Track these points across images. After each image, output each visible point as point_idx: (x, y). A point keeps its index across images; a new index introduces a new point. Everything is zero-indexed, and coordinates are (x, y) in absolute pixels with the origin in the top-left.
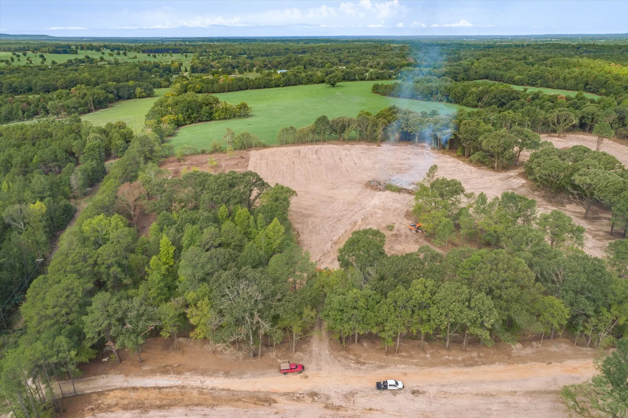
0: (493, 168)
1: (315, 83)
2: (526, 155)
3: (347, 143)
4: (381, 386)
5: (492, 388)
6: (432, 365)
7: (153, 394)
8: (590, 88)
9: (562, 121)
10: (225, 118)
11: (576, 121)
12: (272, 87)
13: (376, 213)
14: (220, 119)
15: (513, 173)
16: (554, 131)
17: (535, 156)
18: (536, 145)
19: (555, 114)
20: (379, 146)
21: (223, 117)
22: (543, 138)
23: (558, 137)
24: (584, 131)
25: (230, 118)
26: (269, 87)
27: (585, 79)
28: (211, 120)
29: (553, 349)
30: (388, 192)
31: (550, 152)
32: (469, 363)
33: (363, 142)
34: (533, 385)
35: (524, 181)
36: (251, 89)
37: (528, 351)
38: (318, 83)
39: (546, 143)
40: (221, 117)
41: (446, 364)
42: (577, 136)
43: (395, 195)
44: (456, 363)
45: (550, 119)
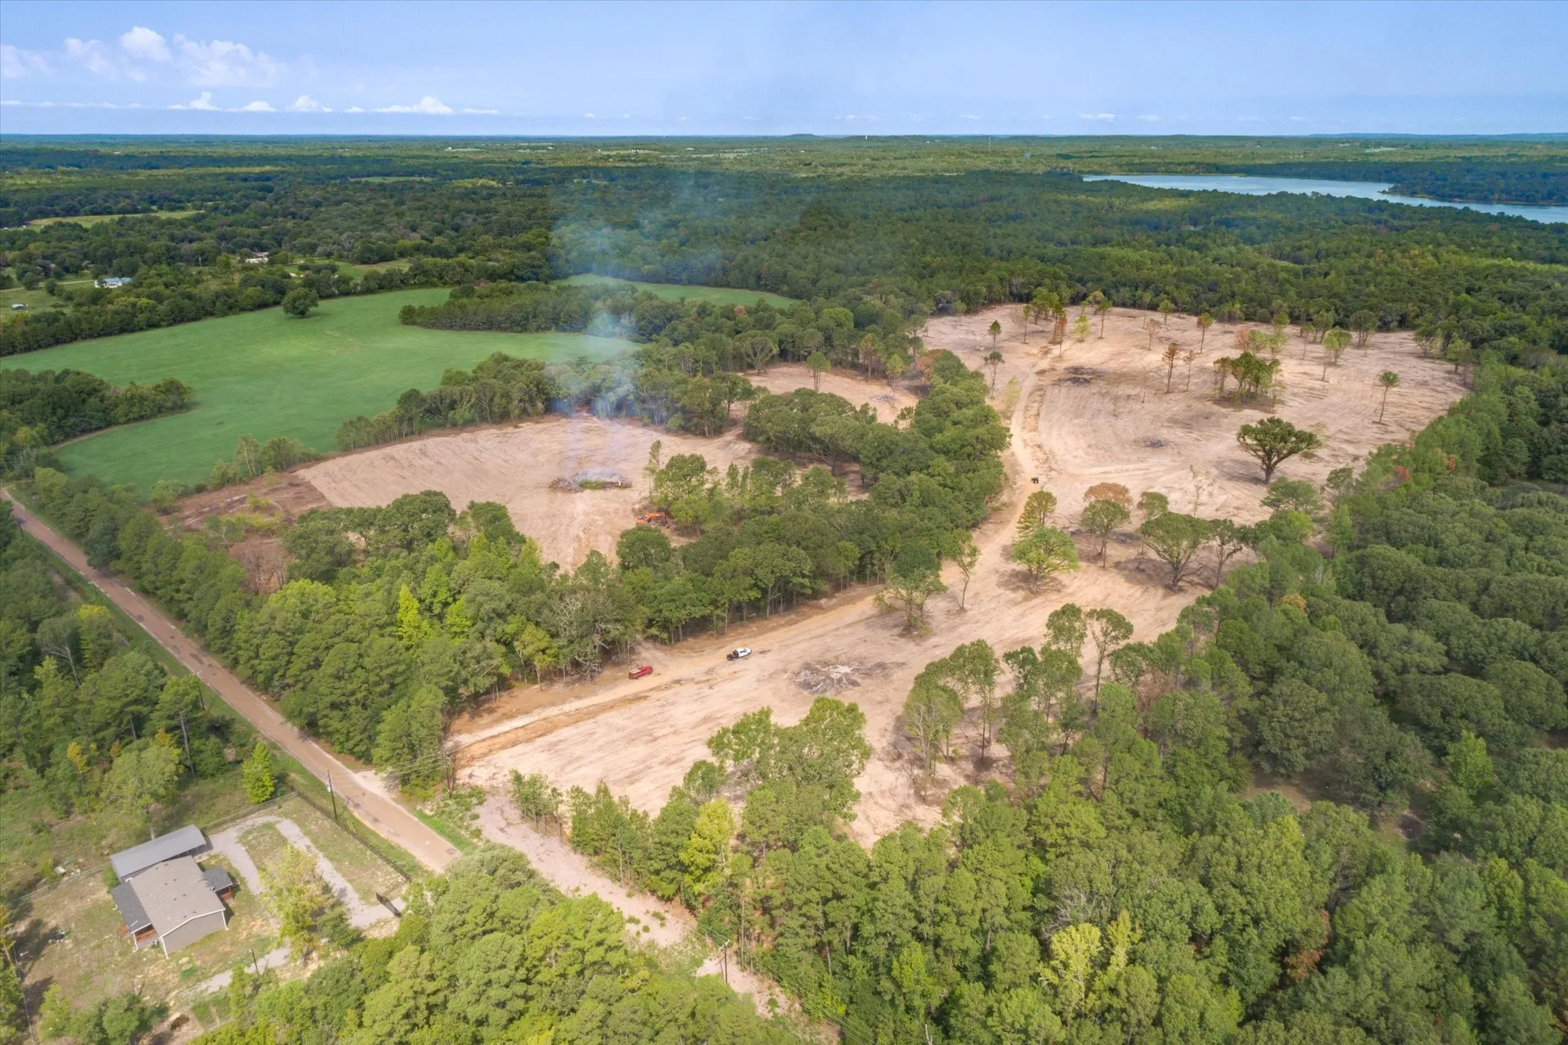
0: (703, 434)
1: (243, 310)
2: (738, 409)
3: (462, 430)
4: (733, 656)
5: (820, 631)
6: (762, 633)
7: (521, 733)
8: (766, 285)
9: (758, 351)
10: (141, 418)
11: (776, 350)
12: (141, 329)
13: (594, 521)
14: (128, 421)
15: (729, 437)
16: (751, 367)
17: (754, 408)
18: (749, 393)
19: (748, 342)
20: (516, 427)
21: (135, 415)
22: (755, 381)
23: (758, 374)
24: (786, 360)
25: (153, 416)
26: (132, 331)
27: (754, 270)
28: (109, 425)
29: (852, 594)
30: (587, 492)
31: (772, 401)
32: (790, 623)
33: (485, 425)
34: (849, 619)
35: (747, 446)
36: (84, 339)
37: (834, 601)
38: (251, 310)
39: (759, 389)
40: (131, 416)
41: (774, 629)
42: (780, 370)
43: (600, 493)
44: (783, 626)
45: (743, 350)
